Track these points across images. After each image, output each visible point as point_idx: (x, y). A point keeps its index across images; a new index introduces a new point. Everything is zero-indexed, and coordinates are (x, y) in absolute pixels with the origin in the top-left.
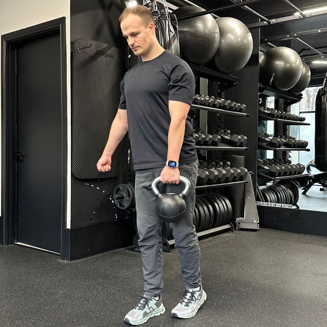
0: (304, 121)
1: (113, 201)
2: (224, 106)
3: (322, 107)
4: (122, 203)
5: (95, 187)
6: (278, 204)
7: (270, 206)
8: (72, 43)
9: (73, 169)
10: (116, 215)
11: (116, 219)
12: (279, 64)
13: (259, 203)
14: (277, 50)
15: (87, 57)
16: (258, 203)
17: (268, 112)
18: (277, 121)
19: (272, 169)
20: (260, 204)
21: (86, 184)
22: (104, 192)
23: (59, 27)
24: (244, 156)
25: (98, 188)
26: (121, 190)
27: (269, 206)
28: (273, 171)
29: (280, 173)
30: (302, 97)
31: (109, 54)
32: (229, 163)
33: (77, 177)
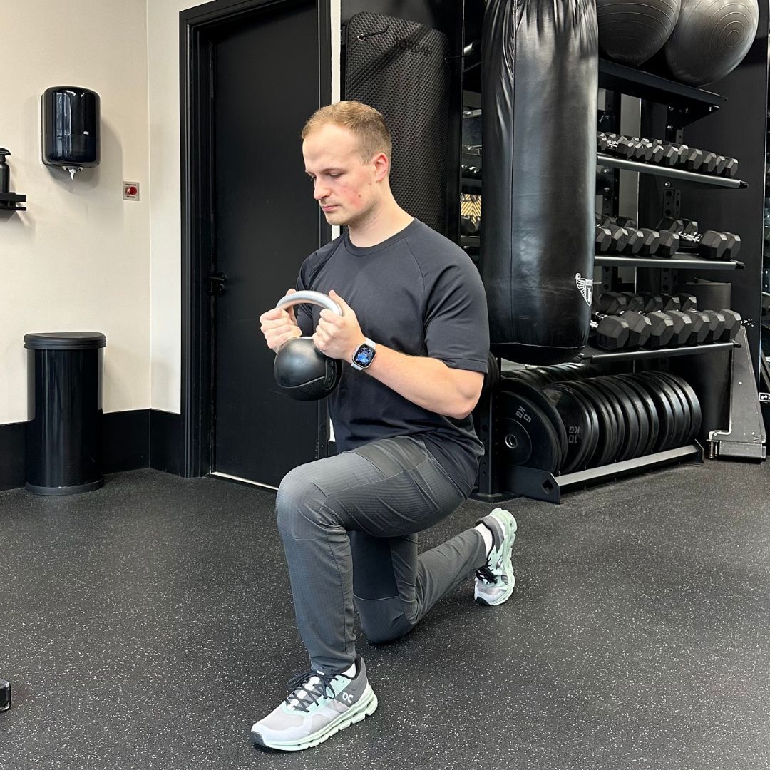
2: (687, 161)
8: (344, 25)
13: (766, 397)
15: (375, 54)
16: (763, 397)
20: (767, 399)
24: (730, 284)
31: (423, 47)
32: (694, 300)
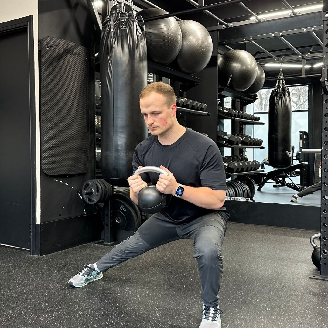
0: (259, 120)
1: (81, 197)
2: (187, 104)
3: (275, 107)
4: (91, 198)
5: (64, 183)
6: (237, 198)
7: (230, 200)
8: (40, 42)
9: (42, 165)
10: (85, 210)
11: (85, 214)
12: (236, 66)
14: (234, 53)
15: (54, 55)
17: (227, 112)
18: (235, 120)
19: (231, 166)
21: (55, 180)
22: (72, 188)
23: (27, 25)
25: (67, 184)
26: (89, 186)
27: (228, 200)
28: (231, 167)
29: (238, 169)
30: (257, 98)
31: (76, 52)
33: (46, 173)
